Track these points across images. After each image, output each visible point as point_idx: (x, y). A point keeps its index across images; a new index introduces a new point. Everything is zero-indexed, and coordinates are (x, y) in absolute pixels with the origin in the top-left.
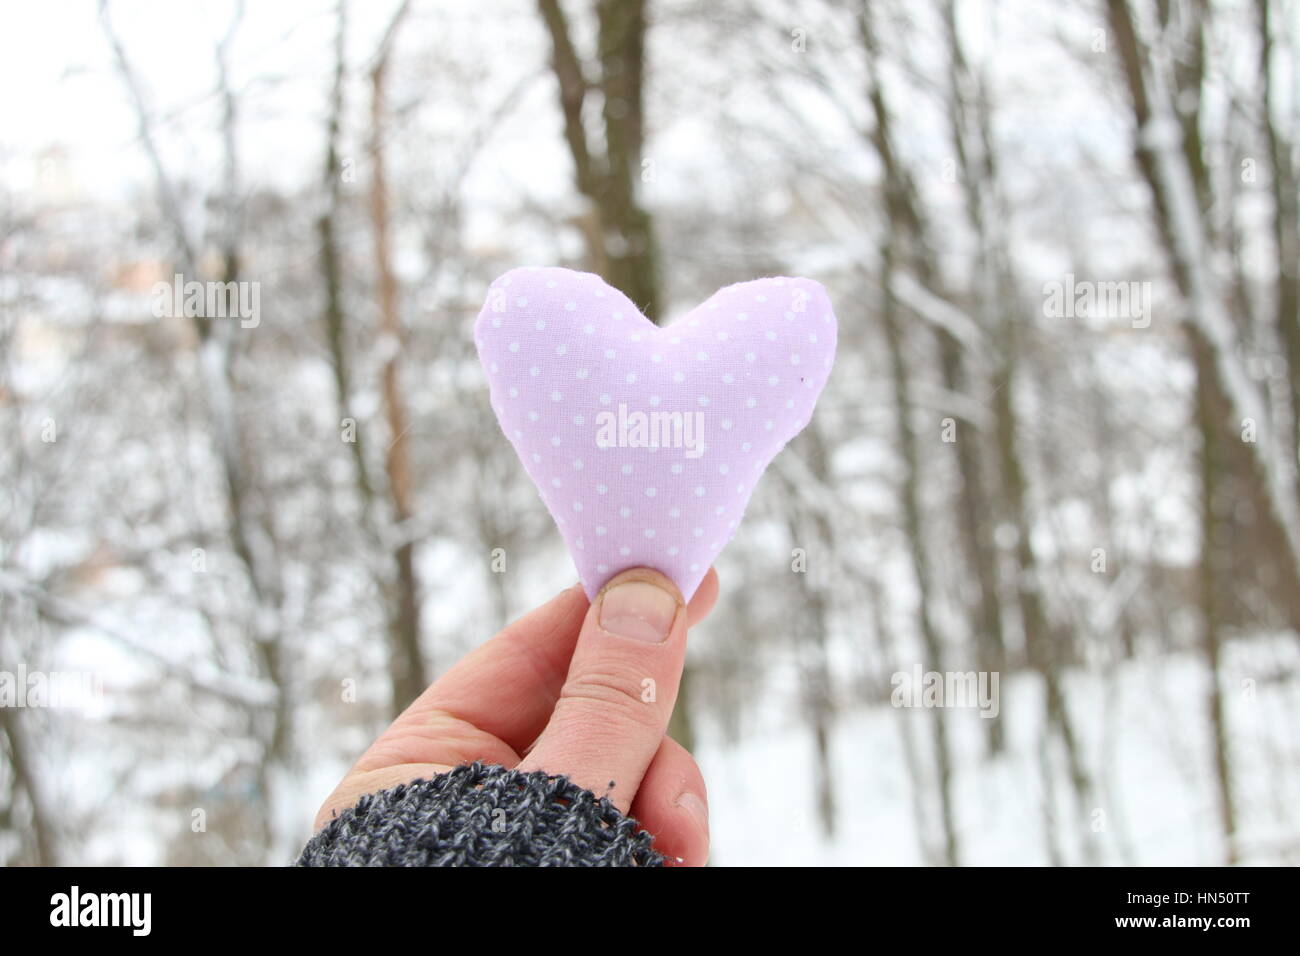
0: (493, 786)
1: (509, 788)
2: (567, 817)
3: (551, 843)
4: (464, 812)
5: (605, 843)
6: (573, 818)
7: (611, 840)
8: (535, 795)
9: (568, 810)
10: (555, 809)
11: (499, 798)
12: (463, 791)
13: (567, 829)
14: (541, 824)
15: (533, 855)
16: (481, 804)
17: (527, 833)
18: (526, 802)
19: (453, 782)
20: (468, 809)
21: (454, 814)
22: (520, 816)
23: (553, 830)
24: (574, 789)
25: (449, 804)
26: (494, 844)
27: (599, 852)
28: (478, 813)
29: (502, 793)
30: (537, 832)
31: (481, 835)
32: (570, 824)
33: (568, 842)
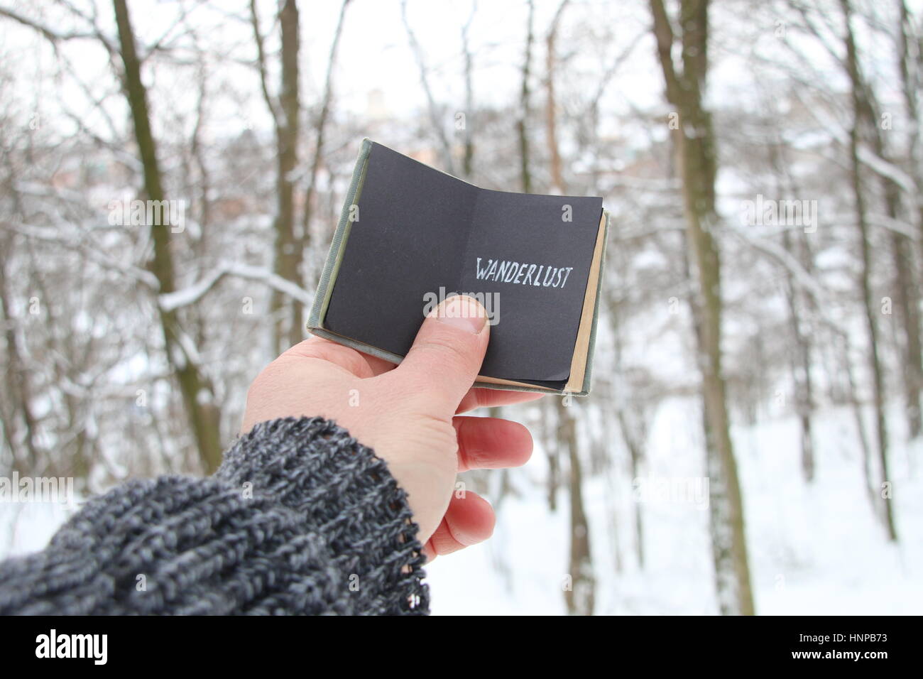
0: (335, 444)
1: (346, 449)
2: (372, 490)
3: (353, 503)
4: (309, 454)
5: (387, 519)
6: (375, 493)
7: (391, 519)
8: (360, 464)
9: (375, 485)
10: (367, 480)
11: (336, 454)
12: (314, 437)
13: (368, 499)
14: (354, 486)
15: (338, 506)
16: (321, 453)
17: (341, 488)
18: (352, 466)
19: (310, 428)
20: (312, 452)
21: (301, 453)
22: (344, 473)
23: (359, 493)
24: (387, 473)
25: (300, 444)
26: (318, 485)
27: (380, 524)
28: (316, 459)
29: (339, 451)
30: (349, 490)
31: (312, 475)
32: (371, 497)
33: (364, 509)
